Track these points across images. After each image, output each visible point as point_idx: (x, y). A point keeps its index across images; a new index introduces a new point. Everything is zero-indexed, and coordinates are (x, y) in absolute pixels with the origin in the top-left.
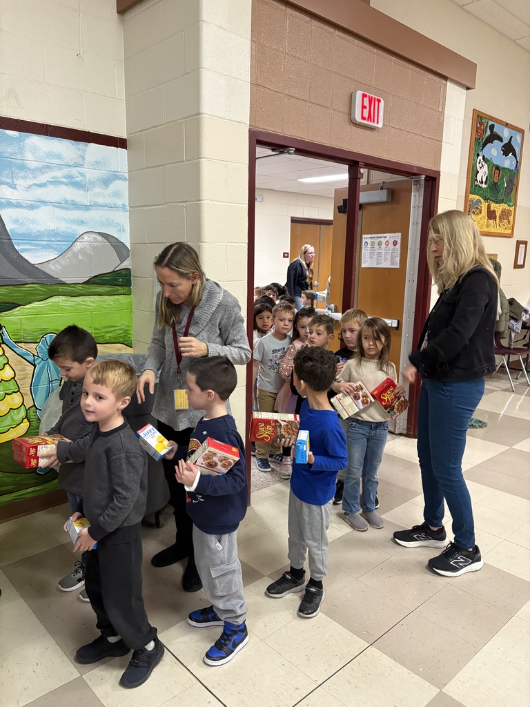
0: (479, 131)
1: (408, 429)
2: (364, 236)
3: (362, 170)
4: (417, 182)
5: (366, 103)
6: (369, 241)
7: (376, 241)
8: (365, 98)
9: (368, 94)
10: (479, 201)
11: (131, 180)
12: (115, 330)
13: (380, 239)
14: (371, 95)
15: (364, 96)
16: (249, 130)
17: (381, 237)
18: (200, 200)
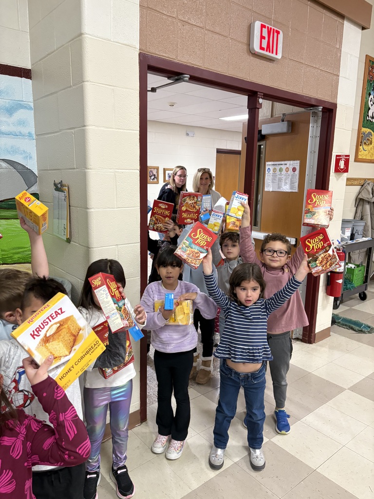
0: (371, 74)
1: (304, 335)
2: (267, 163)
3: (261, 101)
4: (315, 114)
5: (265, 34)
6: (271, 168)
7: (278, 168)
8: (263, 29)
9: (267, 25)
10: (370, 134)
11: (36, 109)
12: (23, 251)
13: (282, 166)
14: (270, 27)
15: (263, 26)
16: (140, 54)
17: (282, 164)
18: (85, 126)
